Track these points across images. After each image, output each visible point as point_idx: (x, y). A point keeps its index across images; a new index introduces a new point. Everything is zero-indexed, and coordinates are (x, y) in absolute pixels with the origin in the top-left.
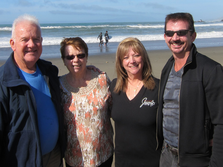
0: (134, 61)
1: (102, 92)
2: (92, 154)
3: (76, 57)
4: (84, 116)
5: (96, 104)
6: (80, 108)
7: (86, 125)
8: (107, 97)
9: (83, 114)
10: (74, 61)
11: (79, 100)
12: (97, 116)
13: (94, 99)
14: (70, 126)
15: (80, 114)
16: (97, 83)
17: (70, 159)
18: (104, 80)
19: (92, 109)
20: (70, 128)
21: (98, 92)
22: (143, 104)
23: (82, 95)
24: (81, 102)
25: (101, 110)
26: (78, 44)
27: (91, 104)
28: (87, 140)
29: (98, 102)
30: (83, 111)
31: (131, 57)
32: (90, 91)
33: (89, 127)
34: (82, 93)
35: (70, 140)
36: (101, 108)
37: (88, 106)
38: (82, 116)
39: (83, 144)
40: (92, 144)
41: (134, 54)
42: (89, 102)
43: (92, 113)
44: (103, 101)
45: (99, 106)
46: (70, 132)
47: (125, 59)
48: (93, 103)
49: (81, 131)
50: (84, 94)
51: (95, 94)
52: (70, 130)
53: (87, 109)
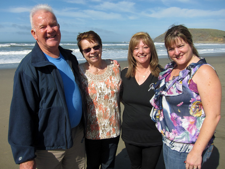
0: (143, 52)
1: (117, 78)
2: (108, 128)
3: (92, 49)
4: (104, 98)
5: (113, 88)
6: (100, 92)
7: (105, 105)
8: (120, 83)
9: (103, 97)
10: (91, 53)
11: (99, 85)
12: (114, 98)
13: (111, 84)
14: (91, 106)
15: (100, 96)
16: (112, 71)
17: (88, 133)
18: (117, 69)
19: (110, 92)
20: (91, 108)
21: (114, 78)
22: (151, 88)
23: (100, 81)
24: (100, 86)
25: (117, 93)
26: (92, 38)
27: (109, 88)
28: (105, 117)
29: (115, 86)
30: (103, 94)
31: (141, 49)
32: (107, 78)
33: (107, 107)
34: (100, 79)
35: (90, 118)
36: (117, 91)
37: (107, 90)
38: (101, 98)
39: (102, 120)
40: (109, 120)
41: (143, 46)
42: (107, 86)
43: (110, 96)
44: (118, 85)
45: (116, 90)
46: (91, 111)
47: (135, 50)
48: (110, 87)
49: (101, 110)
50: (102, 80)
51: (111, 80)
52: (91, 110)
53: (106, 92)
